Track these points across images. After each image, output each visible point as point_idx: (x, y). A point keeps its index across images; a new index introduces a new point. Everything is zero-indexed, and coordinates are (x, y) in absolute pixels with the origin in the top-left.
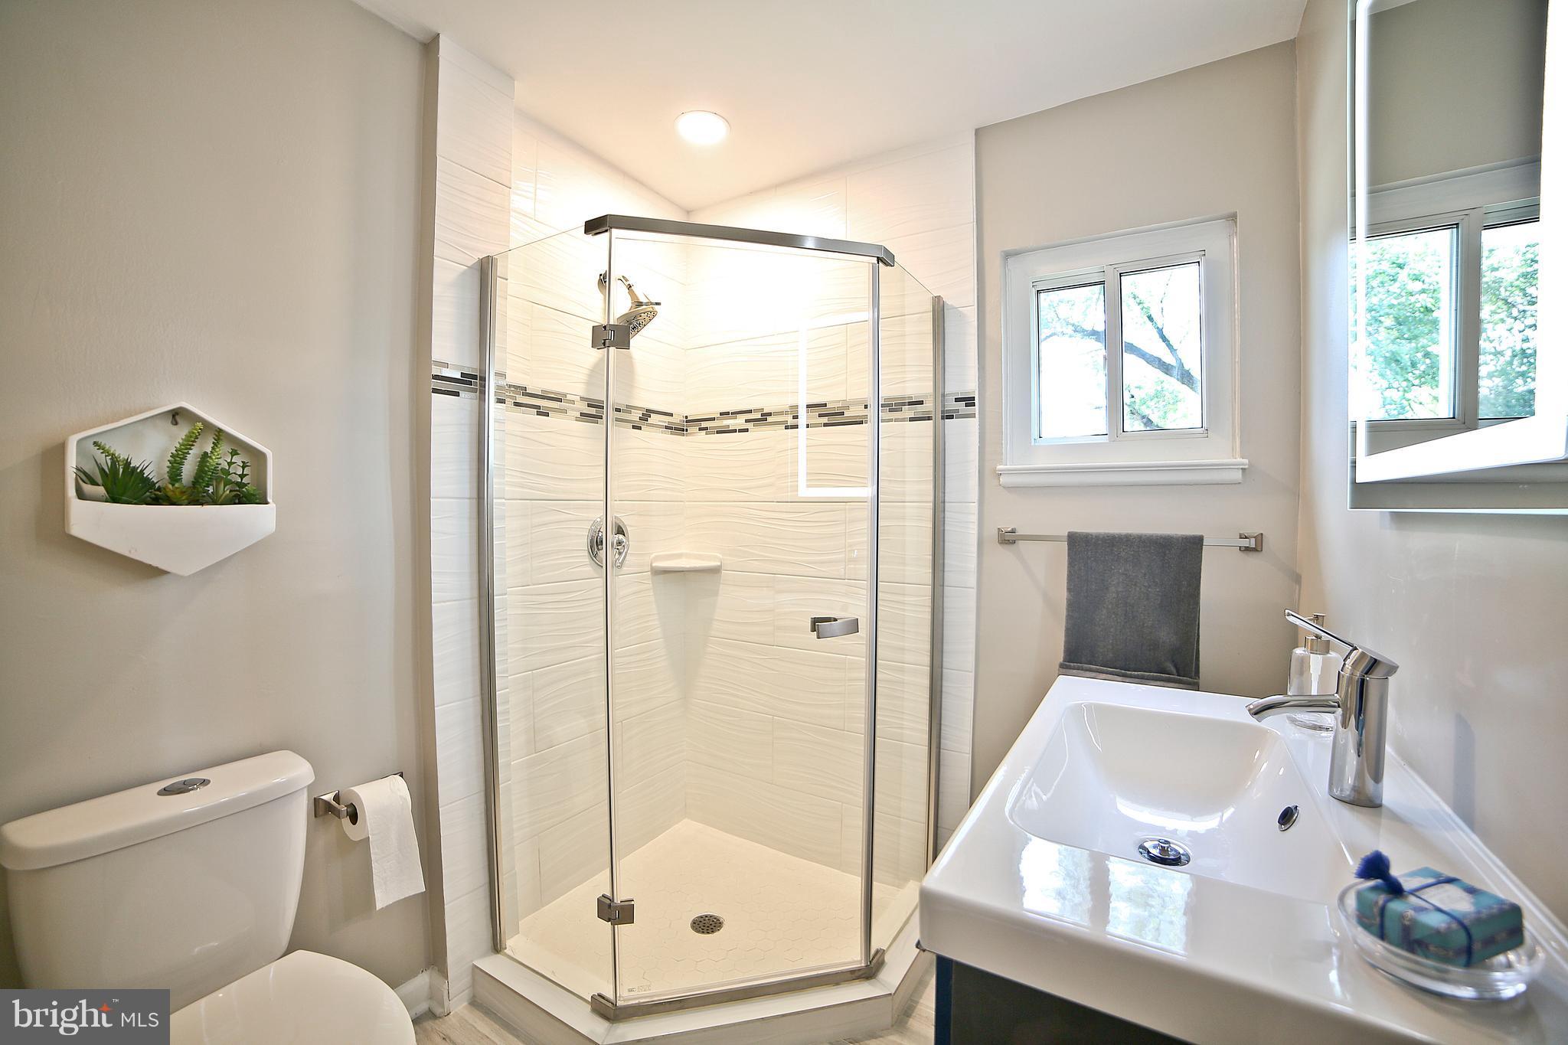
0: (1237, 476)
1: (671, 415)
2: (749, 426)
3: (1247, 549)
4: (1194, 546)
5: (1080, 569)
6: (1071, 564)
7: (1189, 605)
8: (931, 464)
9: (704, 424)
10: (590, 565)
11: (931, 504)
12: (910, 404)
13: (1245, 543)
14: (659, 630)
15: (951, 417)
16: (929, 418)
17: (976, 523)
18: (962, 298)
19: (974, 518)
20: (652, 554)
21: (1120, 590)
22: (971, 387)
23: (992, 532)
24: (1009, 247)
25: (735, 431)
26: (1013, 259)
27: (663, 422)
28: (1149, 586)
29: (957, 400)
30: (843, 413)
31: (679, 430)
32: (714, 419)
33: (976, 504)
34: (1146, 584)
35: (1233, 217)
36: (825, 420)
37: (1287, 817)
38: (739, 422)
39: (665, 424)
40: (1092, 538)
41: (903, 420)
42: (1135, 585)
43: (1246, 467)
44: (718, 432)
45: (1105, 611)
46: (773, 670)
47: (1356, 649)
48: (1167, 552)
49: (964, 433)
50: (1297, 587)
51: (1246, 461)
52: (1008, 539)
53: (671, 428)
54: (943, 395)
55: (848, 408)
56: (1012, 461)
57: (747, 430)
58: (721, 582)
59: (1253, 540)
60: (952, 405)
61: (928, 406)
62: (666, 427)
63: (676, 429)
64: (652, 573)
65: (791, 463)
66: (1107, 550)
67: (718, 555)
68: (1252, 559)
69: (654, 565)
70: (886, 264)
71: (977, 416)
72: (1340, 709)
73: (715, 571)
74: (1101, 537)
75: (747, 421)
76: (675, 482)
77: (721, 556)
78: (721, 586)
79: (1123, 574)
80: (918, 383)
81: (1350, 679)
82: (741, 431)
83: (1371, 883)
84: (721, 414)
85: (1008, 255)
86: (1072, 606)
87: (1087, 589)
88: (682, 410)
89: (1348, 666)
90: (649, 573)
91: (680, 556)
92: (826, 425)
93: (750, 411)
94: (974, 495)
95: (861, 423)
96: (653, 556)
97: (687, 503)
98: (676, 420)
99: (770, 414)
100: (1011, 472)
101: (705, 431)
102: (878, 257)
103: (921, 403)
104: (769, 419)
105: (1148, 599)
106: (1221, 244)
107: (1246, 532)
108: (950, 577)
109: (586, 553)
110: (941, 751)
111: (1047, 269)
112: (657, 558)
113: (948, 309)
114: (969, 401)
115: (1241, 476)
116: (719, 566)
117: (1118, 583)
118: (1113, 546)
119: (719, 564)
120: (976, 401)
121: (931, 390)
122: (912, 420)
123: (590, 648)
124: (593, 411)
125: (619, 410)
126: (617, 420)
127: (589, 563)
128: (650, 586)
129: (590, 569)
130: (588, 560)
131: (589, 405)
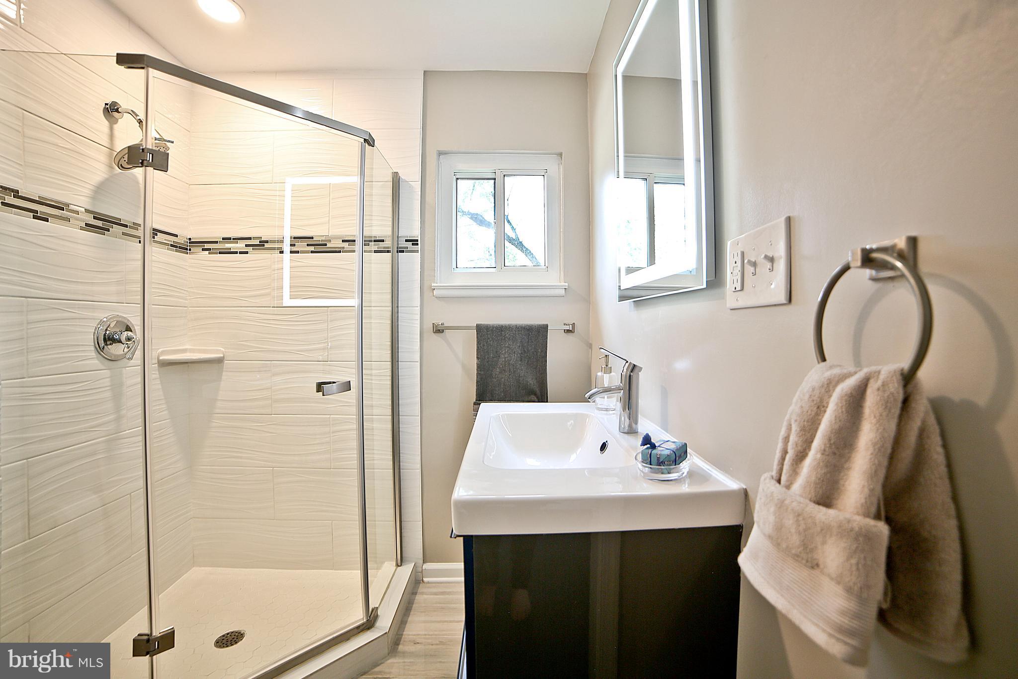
0: (562, 292)
1: (177, 236)
2: (250, 249)
3: (568, 331)
4: (545, 328)
5: (484, 345)
6: (478, 343)
7: (542, 362)
8: (390, 281)
9: (207, 246)
10: (97, 358)
11: (390, 308)
12: (375, 241)
13: (567, 328)
14: (166, 412)
15: (403, 252)
16: (388, 252)
17: (419, 320)
18: (411, 175)
19: (418, 317)
20: (159, 349)
21: (506, 356)
22: (416, 233)
23: (429, 326)
24: (442, 149)
25: (236, 253)
26: (443, 156)
27: (169, 241)
28: (522, 353)
29: (406, 241)
30: (326, 245)
31: (183, 248)
32: (216, 242)
33: (419, 308)
34: (520, 352)
35: (560, 155)
36: (312, 248)
37: (603, 447)
38: (241, 245)
39: (170, 243)
40: (490, 327)
41: (370, 252)
42: (514, 353)
43: (567, 287)
44: (220, 253)
45: (498, 370)
46: (271, 433)
47: (627, 362)
48: (530, 333)
49: (411, 262)
50: (590, 351)
51: (567, 284)
52: (439, 330)
53: (176, 247)
54: (398, 237)
55: (330, 241)
56: (442, 280)
57: (247, 253)
58: (224, 369)
59: (571, 326)
60: (403, 244)
61: (388, 243)
62: (172, 245)
63: (180, 248)
64: (159, 366)
65: (277, 279)
66: (499, 333)
67: (222, 349)
68: (570, 335)
69: (161, 358)
70: (369, 144)
71: (419, 251)
72: (622, 391)
73: (220, 361)
74: (495, 326)
75: (246, 246)
76: (178, 290)
77: (223, 350)
78: (224, 373)
79: (508, 347)
80: (380, 227)
81: (626, 376)
82: (241, 253)
83: (646, 447)
84: (223, 239)
85: (440, 153)
86: (479, 367)
87: (488, 357)
88: (186, 232)
89: (625, 370)
90: (156, 365)
91: (184, 351)
92: (312, 252)
93: (250, 238)
94: (417, 302)
95: (340, 252)
96: (160, 350)
97: (190, 308)
98: (180, 240)
99: (267, 242)
100: (440, 288)
101: (208, 251)
102: (365, 139)
103: (383, 241)
104: (266, 245)
105: (521, 361)
106: (553, 167)
107: (566, 322)
108: (402, 356)
109: (93, 348)
110: (401, 470)
111: (463, 165)
112: (163, 353)
113: (402, 182)
114: (415, 242)
115: (564, 292)
116: (221, 357)
117: (505, 353)
118: (502, 331)
119: (222, 355)
120: (419, 242)
121: (390, 233)
122: (376, 252)
123: (98, 432)
124: (99, 223)
125: (126, 226)
126: (124, 234)
127: (95, 356)
128: (158, 376)
129: (97, 361)
130: (94, 354)
131: (95, 218)
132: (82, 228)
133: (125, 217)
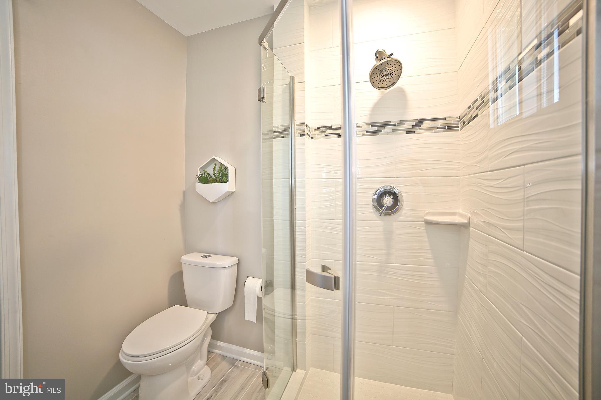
1: (444, 119)
2: (478, 111)
9: (464, 119)
20: (425, 210)
27: (435, 125)
31: (455, 127)
32: (467, 113)
38: (475, 110)
39: (439, 126)
44: (469, 123)
53: (444, 128)
57: (477, 115)
58: (470, 236)
64: (424, 223)
67: (469, 214)
69: (425, 218)
75: (477, 108)
76: (449, 163)
77: (470, 216)
78: (470, 238)
82: (475, 117)
84: (469, 108)
96: (426, 212)
97: (461, 177)
99: (484, 96)
101: (465, 124)
104: (485, 100)
109: (372, 207)
112: (428, 214)
119: (467, 221)
123: (374, 258)
124: (375, 129)
125: (395, 125)
126: (393, 130)
127: (373, 212)
128: (425, 231)
129: (374, 215)
130: (372, 210)
131: (372, 126)
132: (364, 135)
133: (392, 119)
